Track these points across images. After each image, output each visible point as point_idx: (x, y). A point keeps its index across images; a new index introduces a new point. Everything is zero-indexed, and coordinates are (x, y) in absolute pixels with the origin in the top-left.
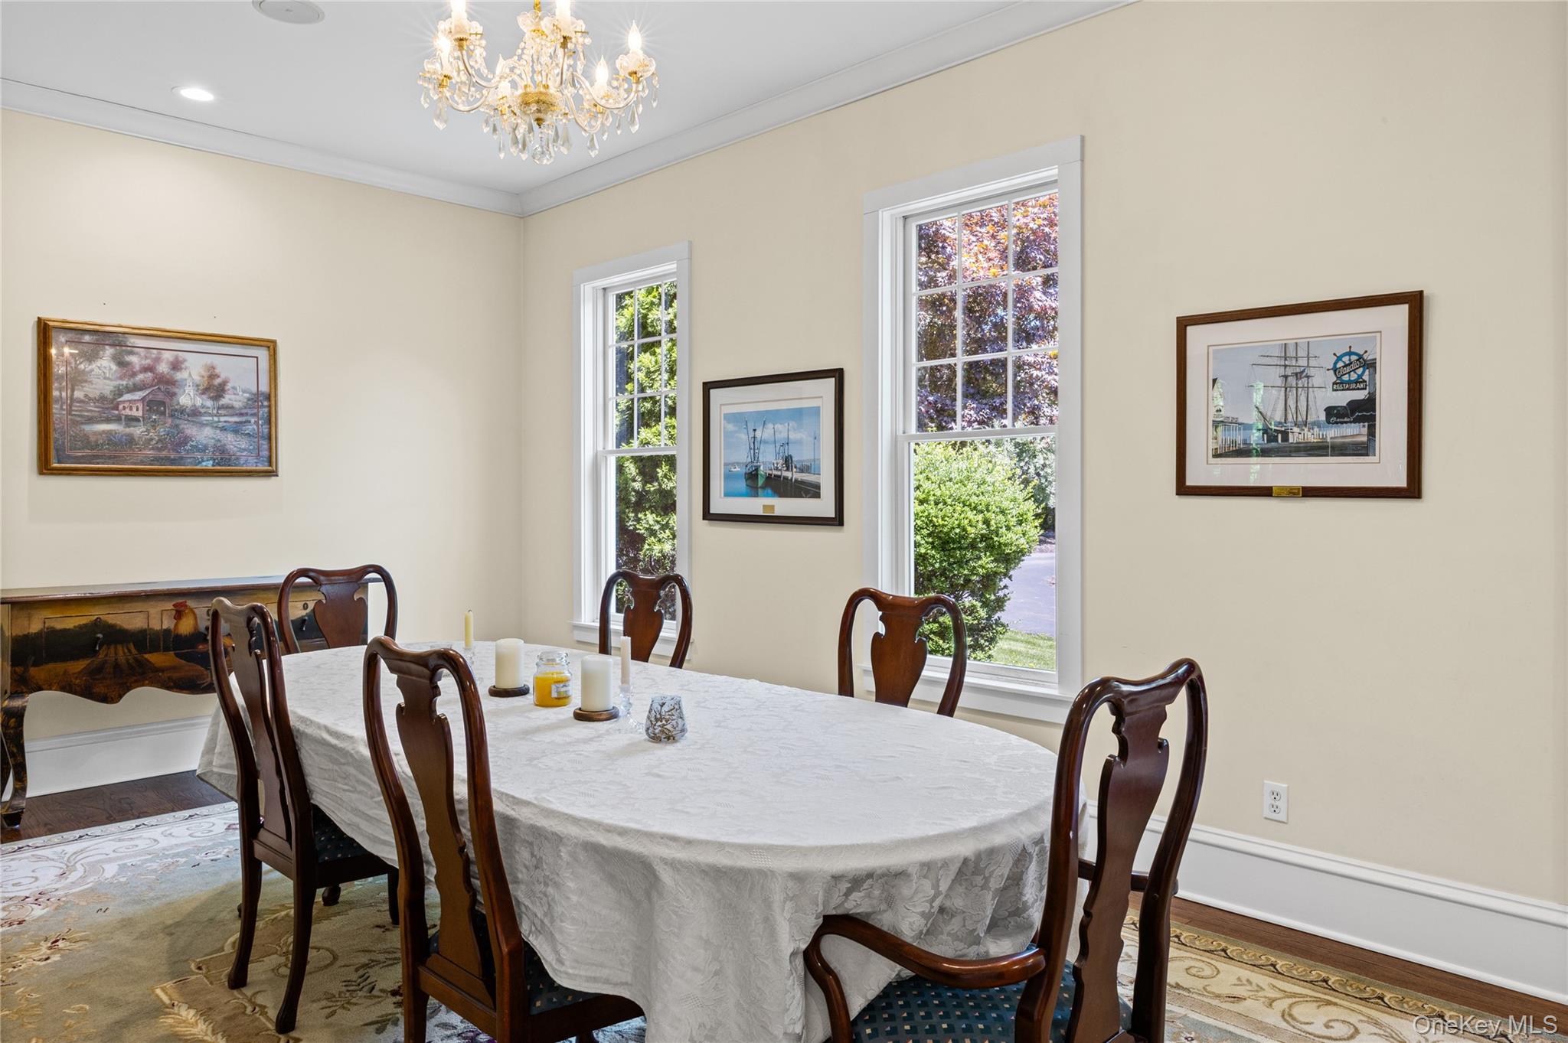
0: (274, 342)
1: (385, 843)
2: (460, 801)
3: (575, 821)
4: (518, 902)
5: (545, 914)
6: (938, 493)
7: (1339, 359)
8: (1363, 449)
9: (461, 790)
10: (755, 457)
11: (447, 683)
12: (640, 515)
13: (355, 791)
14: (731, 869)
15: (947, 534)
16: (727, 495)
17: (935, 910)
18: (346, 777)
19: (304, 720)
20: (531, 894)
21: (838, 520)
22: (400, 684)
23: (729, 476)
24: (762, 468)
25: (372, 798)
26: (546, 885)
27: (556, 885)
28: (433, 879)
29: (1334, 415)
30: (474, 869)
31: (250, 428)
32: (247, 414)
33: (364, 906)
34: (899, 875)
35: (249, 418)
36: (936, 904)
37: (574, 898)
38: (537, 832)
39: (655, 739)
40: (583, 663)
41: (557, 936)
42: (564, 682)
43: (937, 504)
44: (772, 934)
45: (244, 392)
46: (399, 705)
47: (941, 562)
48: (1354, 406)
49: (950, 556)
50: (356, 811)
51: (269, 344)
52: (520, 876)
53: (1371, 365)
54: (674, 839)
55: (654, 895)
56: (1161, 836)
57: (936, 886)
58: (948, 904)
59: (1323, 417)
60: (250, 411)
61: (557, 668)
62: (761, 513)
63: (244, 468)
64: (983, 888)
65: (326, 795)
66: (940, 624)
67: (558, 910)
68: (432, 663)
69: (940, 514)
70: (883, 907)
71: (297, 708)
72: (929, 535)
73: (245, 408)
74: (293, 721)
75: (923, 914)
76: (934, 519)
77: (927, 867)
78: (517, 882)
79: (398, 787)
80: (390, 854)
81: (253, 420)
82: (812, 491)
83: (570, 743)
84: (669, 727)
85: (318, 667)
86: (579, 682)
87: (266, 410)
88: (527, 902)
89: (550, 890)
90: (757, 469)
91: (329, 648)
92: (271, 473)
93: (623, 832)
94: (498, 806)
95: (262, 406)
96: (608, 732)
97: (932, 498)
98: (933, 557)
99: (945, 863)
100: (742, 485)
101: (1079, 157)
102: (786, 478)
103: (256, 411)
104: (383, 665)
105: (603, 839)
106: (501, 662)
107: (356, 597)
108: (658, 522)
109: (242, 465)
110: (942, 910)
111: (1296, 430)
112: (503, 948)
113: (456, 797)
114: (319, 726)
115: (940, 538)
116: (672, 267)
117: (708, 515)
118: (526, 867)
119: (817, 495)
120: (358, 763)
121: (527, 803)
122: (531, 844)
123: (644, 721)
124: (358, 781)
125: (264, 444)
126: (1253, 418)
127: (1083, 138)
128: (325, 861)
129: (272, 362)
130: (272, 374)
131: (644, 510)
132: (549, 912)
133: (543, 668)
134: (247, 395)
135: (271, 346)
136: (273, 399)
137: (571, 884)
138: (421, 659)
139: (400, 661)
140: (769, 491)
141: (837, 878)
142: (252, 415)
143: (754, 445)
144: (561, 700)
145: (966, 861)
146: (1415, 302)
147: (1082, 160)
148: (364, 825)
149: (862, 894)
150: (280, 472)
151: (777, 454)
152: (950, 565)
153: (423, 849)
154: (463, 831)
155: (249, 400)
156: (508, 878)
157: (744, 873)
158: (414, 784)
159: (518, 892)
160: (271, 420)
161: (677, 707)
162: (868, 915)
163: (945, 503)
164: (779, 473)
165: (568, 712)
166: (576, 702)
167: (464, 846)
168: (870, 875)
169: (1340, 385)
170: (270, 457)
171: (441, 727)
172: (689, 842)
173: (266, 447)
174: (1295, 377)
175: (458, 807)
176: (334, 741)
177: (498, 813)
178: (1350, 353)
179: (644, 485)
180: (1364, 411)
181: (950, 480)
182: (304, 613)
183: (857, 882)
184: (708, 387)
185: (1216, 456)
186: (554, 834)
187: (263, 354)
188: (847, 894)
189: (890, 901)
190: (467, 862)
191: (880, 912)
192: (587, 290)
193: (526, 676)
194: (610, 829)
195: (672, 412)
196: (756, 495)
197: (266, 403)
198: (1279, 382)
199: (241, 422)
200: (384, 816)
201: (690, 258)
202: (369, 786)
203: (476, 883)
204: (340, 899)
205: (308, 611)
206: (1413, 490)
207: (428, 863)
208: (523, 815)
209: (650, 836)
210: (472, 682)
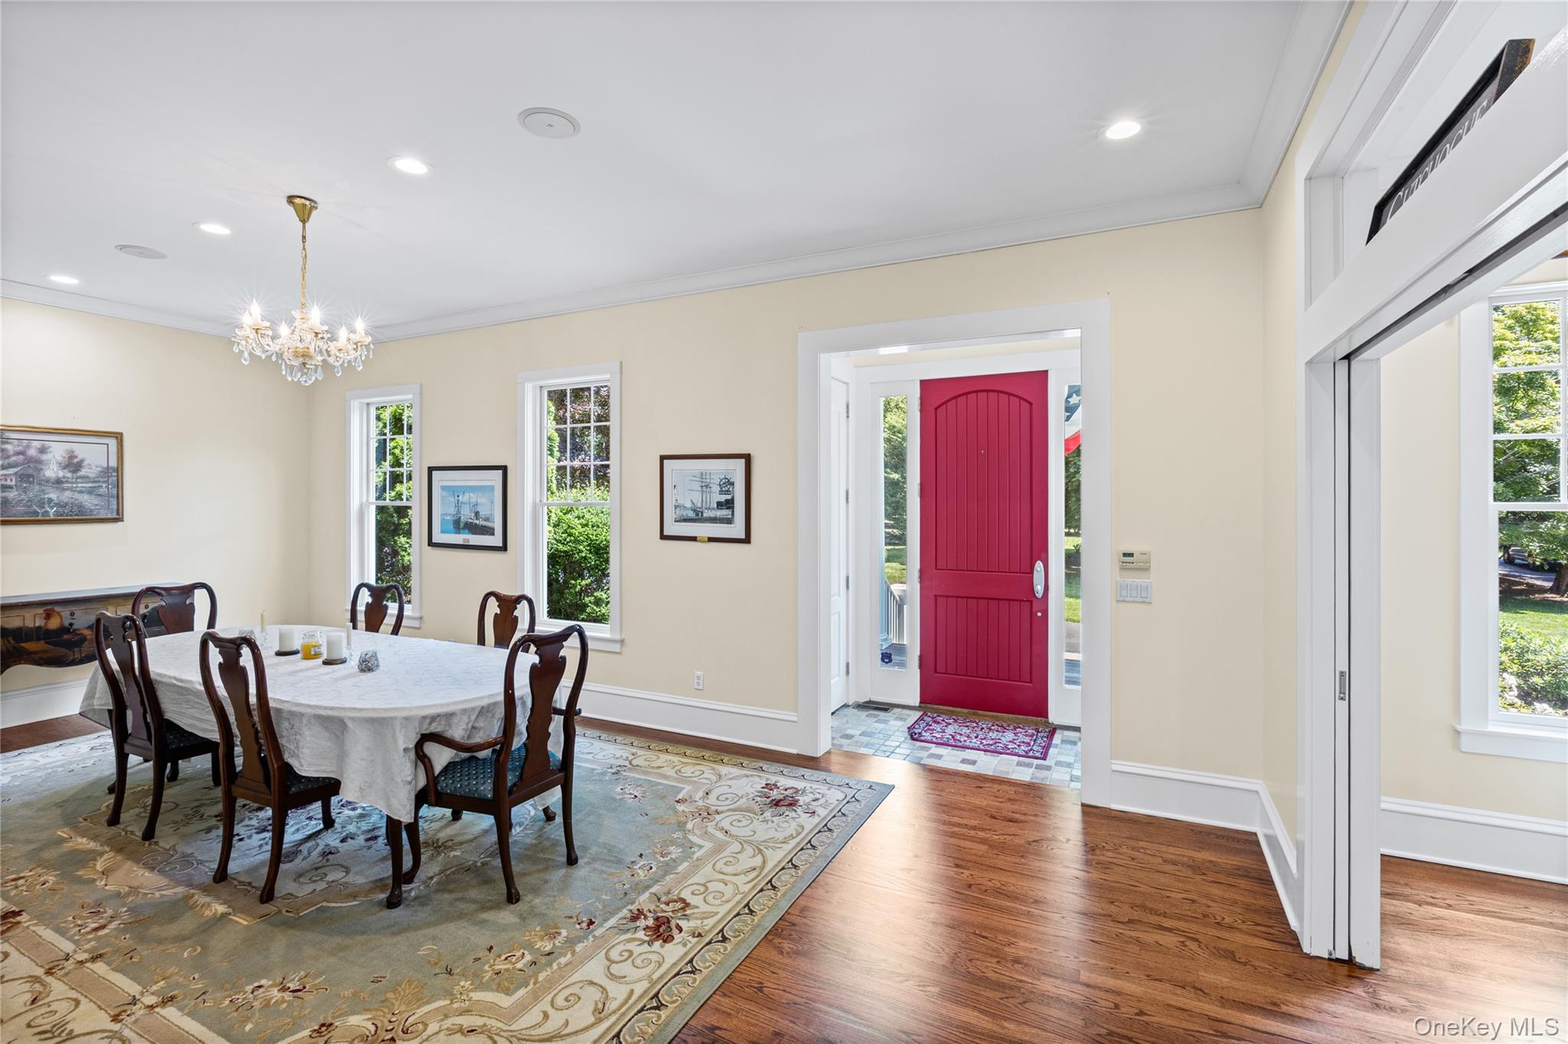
0: (121, 434)
1: (211, 731)
2: (253, 705)
3: (310, 706)
4: (283, 746)
5: (295, 748)
6: (594, 520)
7: (721, 481)
8: (729, 521)
9: (253, 699)
10: (459, 512)
11: (246, 651)
12: (396, 538)
13: (193, 707)
14: (378, 718)
15: (599, 544)
16: (442, 532)
17: (470, 728)
18: (188, 701)
19: (160, 675)
20: (289, 741)
21: (504, 548)
22: (220, 653)
23: (443, 522)
24: (462, 518)
25: (204, 709)
26: (296, 735)
27: (300, 734)
28: (239, 743)
29: (720, 505)
30: (261, 735)
31: (103, 490)
32: (99, 481)
33: (195, 780)
34: (452, 715)
35: (100, 484)
36: (470, 725)
37: (309, 739)
38: (291, 713)
39: (362, 671)
40: (328, 636)
41: (301, 756)
42: (319, 646)
43: (593, 527)
44: (395, 741)
45: (97, 467)
46: (220, 663)
47: (595, 561)
48: (727, 501)
49: (600, 557)
50: (194, 718)
51: (116, 435)
52: (284, 734)
53: (732, 484)
54: (355, 709)
55: (345, 732)
56: (570, 690)
57: (469, 718)
58: (477, 725)
59: (716, 506)
60: (101, 480)
61: (316, 640)
62: (462, 543)
63: (97, 517)
64: (492, 717)
65: (175, 712)
66: (595, 597)
67: (301, 744)
68: (238, 642)
69: (595, 533)
70: (448, 728)
71: (155, 668)
72: (588, 546)
73: (98, 477)
74: (153, 676)
75: (464, 729)
76: (591, 536)
77: (464, 711)
78: (282, 737)
79: (220, 702)
80: (215, 736)
81: (104, 486)
82: (490, 531)
83: (316, 676)
84: (370, 665)
85: (164, 646)
86: (326, 647)
87: (115, 478)
88: (287, 745)
89: (297, 737)
90: (460, 518)
91: (169, 634)
92: (119, 519)
93: (332, 709)
94: (272, 704)
95: (112, 476)
96: (339, 670)
97: (590, 524)
98: (590, 558)
99: (473, 709)
100: (451, 527)
101: (619, 370)
102: (476, 524)
103: (106, 479)
104: (211, 645)
105: (322, 713)
106: (282, 637)
107: (188, 602)
108: (408, 543)
109: (96, 515)
110: (473, 728)
111: (706, 511)
112: (273, 766)
113: (251, 703)
114: (170, 677)
115: (595, 547)
116: (410, 396)
117: (431, 543)
118: (286, 729)
119: (493, 534)
120: (195, 693)
121: (287, 702)
122: (288, 719)
123: (357, 662)
124: (195, 702)
125: (114, 501)
126: (689, 505)
127: (621, 363)
128: (172, 749)
129: (120, 447)
130: (120, 455)
131: (399, 535)
132: (297, 747)
133: (306, 640)
134: (100, 469)
135: (119, 437)
136: (120, 471)
137: (307, 733)
138: (232, 641)
139: (219, 642)
140: (467, 531)
141: (424, 718)
142: (103, 482)
143: (458, 505)
144: (317, 655)
145: (483, 707)
146: (748, 458)
147: (621, 372)
148: (197, 723)
149: (436, 723)
150: (125, 519)
151: (471, 511)
152: (601, 562)
153: (233, 731)
154: (255, 718)
155: (101, 472)
156: (278, 736)
157: (384, 719)
158: (229, 700)
159: (282, 741)
160: (119, 485)
161: (374, 655)
162: (443, 731)
163: (598, 527)
164: (472, 521)
165: (320, 661)
166: (325, 657)
167: (255, 724)
168: (439, 715)
169: (721, 492)
170: (118, 509)
171: (243, 671)
172: (361, 710)
173: (115, 502)
174: (706, 487)
175: (252, 707)
176: (180, 684)
177: (272, 708)
178: (726, 478)
179: (399, 520)
180: (729, 504)
181: (602, 512)
182: (146, 611)
183: (433, 718)
184: (431, 470)
185: (676, 521)
186: (300, 713)
187: (112, 443)
188: (430, 724)
189: (450, 726)
190: (257, 732)
191: (447, 731)
192: (355, 405)
193: (296, 645)
194: (326, 708)
195: (410, 478)
196: (459, 533)
197: (115, 475)
198: (700, 489)
199: (95, 487)
200: (212, 718)
201: (421, 393)
202: (201, 704)
203: (262, 741)
204: (179, 778)
205: (148, 610)
206: (747, 540)
207: (237, 736)
208: (285, 707)
209: (344, 709)
210: (259, 650)
